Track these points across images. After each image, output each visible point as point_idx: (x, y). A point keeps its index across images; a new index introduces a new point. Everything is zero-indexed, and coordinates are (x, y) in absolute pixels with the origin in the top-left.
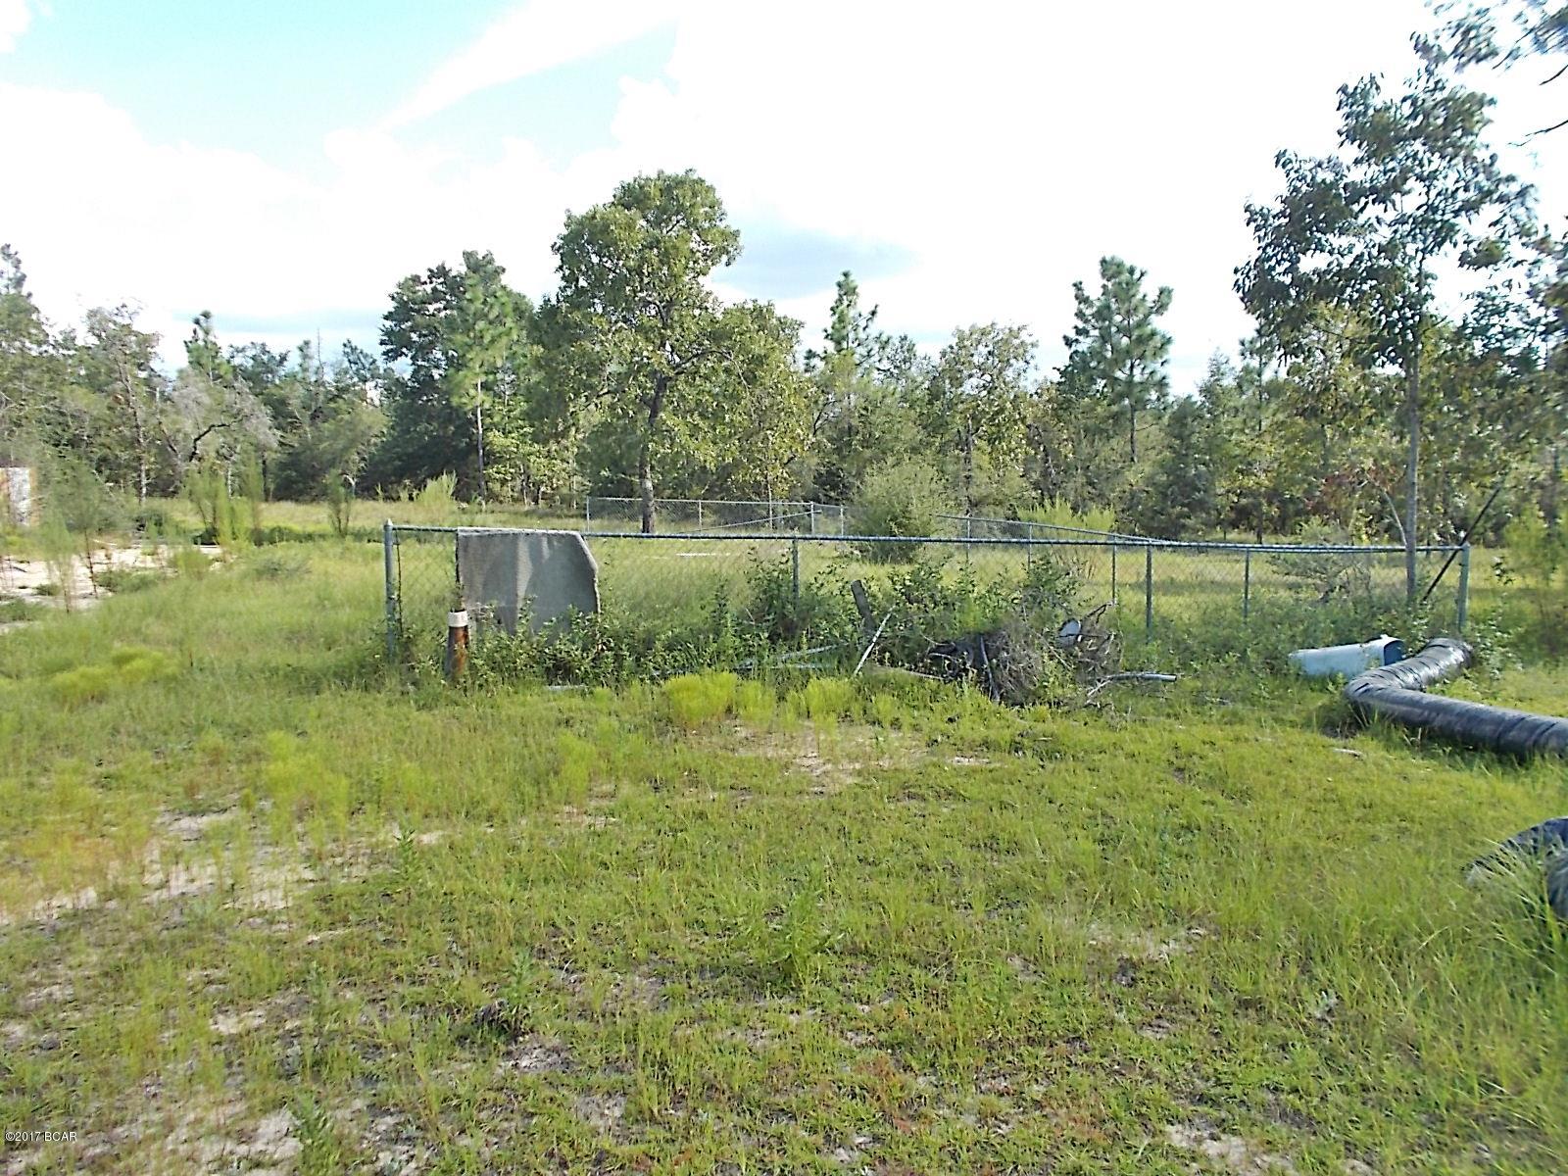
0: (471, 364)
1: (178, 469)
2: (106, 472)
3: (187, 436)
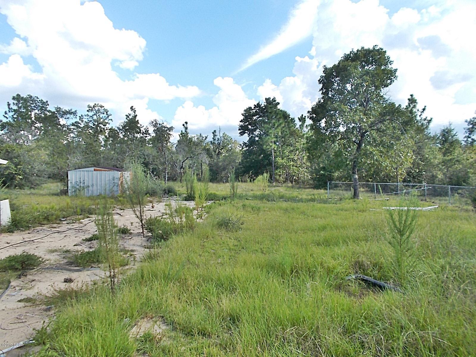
0: (271, 135)
1: (177, 172)
2: (155, 173)
3: (180, 161)
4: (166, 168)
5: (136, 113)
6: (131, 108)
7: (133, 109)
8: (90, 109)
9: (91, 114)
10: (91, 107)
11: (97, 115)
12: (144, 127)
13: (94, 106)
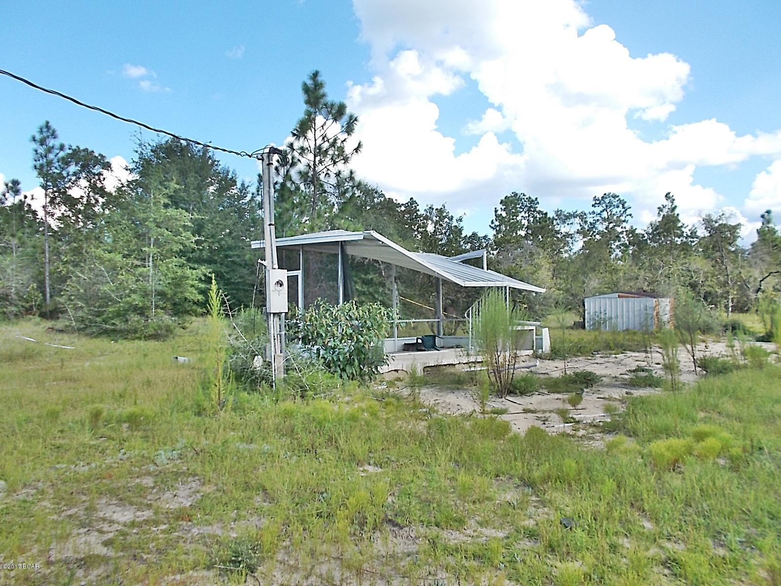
1: (750, 298)
2: (709, 300)
3: (755, 279)
4: (728, 292)
5: (675, 203)
6: (666, 196)
7: (669, 198)
8: (597, 202)
9: (598, 209)
10: (598, 200)
11: (608, 210)
12: (689, 228)
13: (603, 197)
